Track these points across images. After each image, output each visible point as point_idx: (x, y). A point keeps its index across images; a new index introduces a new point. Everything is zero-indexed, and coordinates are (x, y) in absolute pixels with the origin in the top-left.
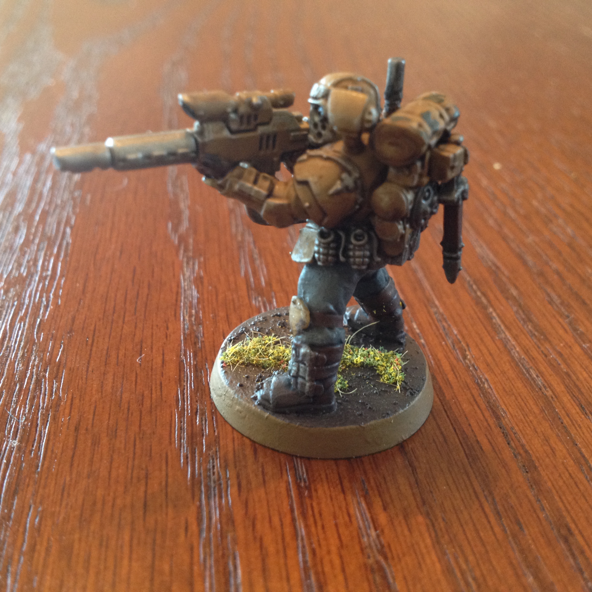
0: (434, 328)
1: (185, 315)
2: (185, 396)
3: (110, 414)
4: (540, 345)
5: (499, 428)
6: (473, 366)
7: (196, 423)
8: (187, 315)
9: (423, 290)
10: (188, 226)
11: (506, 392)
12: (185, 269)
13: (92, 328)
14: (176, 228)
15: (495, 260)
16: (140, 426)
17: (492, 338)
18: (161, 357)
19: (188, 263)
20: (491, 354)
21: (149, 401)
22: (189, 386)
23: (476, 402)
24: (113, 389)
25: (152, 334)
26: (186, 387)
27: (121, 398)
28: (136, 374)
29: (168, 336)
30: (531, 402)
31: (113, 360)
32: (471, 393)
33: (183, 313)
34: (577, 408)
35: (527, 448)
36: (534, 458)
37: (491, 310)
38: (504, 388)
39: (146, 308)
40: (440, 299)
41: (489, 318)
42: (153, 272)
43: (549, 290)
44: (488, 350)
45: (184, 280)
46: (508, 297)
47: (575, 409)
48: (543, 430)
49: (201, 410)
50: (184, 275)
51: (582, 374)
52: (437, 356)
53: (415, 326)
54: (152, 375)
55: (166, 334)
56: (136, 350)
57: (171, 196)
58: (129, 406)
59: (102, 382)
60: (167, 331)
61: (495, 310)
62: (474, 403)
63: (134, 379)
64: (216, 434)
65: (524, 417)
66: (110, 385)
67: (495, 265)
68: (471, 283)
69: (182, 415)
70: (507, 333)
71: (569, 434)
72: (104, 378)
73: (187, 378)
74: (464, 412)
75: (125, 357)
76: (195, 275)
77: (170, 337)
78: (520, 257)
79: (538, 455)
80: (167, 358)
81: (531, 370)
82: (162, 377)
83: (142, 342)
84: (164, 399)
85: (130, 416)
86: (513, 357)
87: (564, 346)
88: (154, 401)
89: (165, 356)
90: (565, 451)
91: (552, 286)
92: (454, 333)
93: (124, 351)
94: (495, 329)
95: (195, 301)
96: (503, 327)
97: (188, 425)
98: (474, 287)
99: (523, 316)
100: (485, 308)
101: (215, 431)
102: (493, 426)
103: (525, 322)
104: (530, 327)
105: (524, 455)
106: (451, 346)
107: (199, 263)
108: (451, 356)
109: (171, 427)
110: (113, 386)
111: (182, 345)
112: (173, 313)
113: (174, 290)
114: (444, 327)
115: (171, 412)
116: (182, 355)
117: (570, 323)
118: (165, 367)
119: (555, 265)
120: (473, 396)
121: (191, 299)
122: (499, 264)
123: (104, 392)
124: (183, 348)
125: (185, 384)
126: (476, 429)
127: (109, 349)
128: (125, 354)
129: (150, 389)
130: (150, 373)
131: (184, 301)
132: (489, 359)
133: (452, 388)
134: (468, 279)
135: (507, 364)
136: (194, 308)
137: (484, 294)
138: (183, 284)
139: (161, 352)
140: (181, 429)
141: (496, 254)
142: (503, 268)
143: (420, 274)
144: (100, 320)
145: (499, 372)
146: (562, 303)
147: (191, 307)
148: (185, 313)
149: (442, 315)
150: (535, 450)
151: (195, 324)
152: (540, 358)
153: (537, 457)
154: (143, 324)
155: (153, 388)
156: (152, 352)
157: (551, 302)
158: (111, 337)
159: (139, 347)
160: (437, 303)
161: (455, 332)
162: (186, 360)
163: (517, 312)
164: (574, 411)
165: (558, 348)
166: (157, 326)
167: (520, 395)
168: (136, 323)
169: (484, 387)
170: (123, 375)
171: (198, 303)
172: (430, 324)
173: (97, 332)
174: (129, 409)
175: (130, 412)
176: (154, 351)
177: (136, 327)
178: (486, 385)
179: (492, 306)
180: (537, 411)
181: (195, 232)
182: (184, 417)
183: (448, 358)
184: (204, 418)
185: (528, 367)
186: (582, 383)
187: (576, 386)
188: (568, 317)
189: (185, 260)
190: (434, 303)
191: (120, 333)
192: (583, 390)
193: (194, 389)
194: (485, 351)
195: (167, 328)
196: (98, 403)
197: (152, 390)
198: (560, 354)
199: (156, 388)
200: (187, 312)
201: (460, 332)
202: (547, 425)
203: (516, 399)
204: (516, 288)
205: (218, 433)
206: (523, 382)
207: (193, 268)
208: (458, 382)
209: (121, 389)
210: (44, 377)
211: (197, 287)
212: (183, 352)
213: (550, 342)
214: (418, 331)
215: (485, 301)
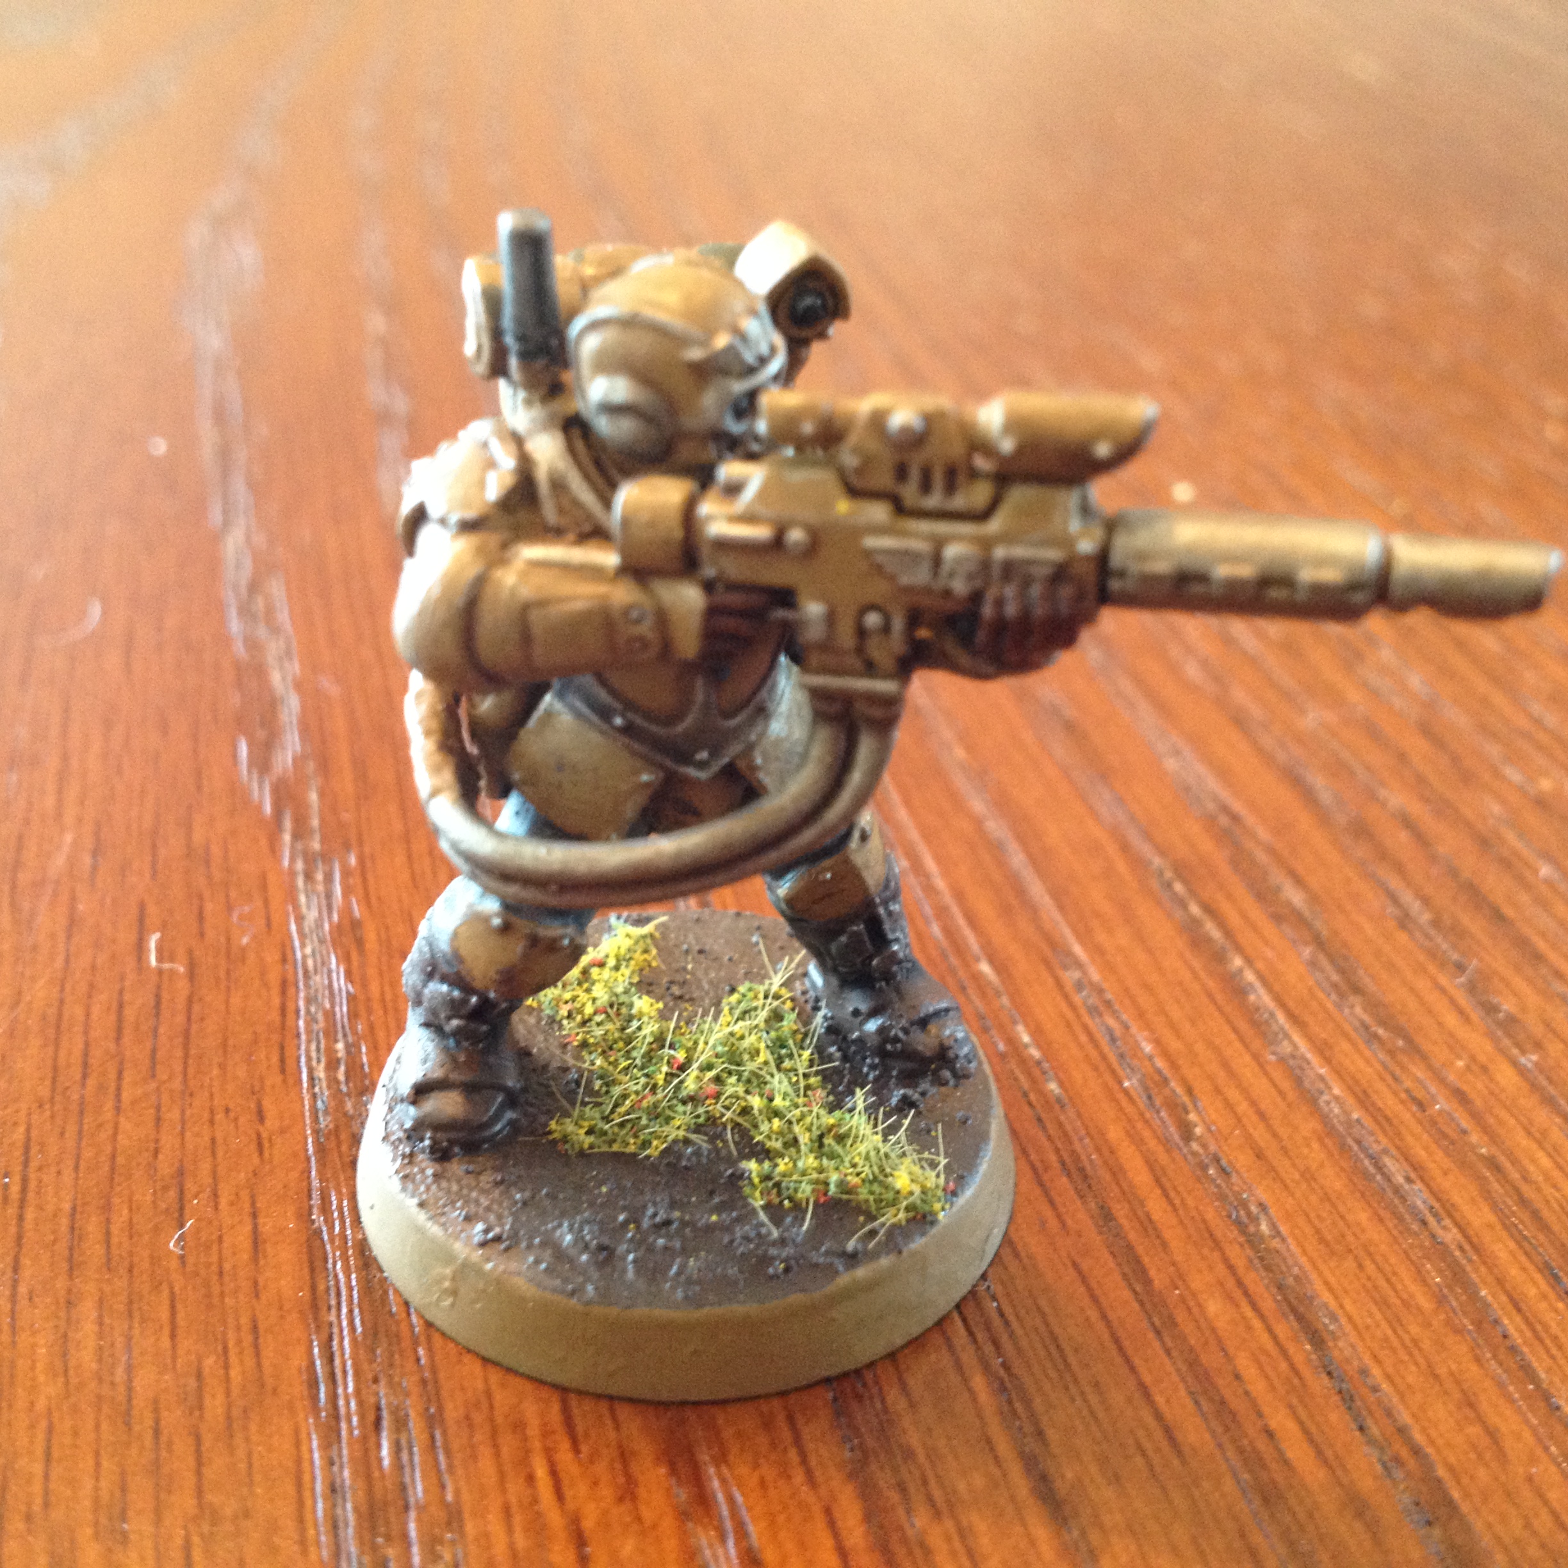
0: (1083, 1038)
1: (314, 1063)
2: (337, 1362)
3: (97, 1454)
4: (1398, 1072)
5: (1324, 1376)
6: (1217, 1160)
7: (380, 1460)
8: (319, 1061)
9: (1033, 910)
10: (298, 748)
11: (1327, 1245)
12: (303, 899)
13: (19, 1134)
14: (262, 762)
15: (1225, 795)
16: (199, 1492)
17: (1256, 1057)
18: (248, 1228)
19: (309, 876)
20: (1262, 1115)
21: (220, 1398)
22: (345, 1323)
23: (1246, 1293)
24: (100, 1360)
25: (213, 1141)
26: (335, 1330)
27: (130, 1389)
28: (172, 1294)
29: (266, 1145)
30: (1406, 1274)
31: (94, 1250)
32: (1226, 1260)
33: (309, 1058)
34: (1538, 1277)
35: (1418, 1437)
36: (1441, 1472)
37: (1238, 962)
38: (1318, 1231)
39: (186, 1046)
40: (1084, 936)
41: (1237, 990)
42: (201, 917)
43: (1394, 882)
44: (1253, 1103)
45: (302, 936)
46: (1282, 915)
47: (1535, 1283)
48: (1454, 1367)
49: (395, 1411)
50: (300, 919)
51: (1534, 1161)
52: (1102, 1134)
53: (1026, 1039)
54: (222, 1295)
55: (259, 1135)
56: (164, 1206)
57: (239, 648)
58: (157, 1421)
59: (65, 1336)
60: (261, 1129)
61: (1249, 961)
62: (1238, 1294)
63: (164, 1315)
64: (449, 1497)
65: (1395, 1332)
66: (91, 1343)
67: (1225, 809)
68: (1168, 874)
69: (331, 1434)
70: (1297, 1038)
71: (1532, 1376)
72: (69, 1321)
73: (338, 1294)
74: (1213, 1330)
75: (131, 1237)
76: (335, 917)
77: (271, 1146)
78: (1295, 780)
79: (1452, 1459)
80: (267, 1226)
81: (1387, 1161)
82: (257, 1296)
83: (181, 1173)
84: (270, 1382)
85: (164, 1454)
86: (1325, 1119)
87: (1468, 1068)
88: (235, 1391)
89: (261, 1220)
90: (1527, 1434)
91: (1400, 869)
92: (1142, 1050)
93: (125, 1212)
94: (1260, 1025)
95: (342, 1010)
96: (1281, 1018)
97: (355, 1473)
98: (1178, 887)
99: (1335, 977)
100: (1219, 957)
101: (443, 1487)
102: (1307, 1373)
103: (1342, 995)
104: (1358, 1010)
105: (1412, 1464)
106: (1142, 1102)
107: (346, 873)
108: (1146, 1134)
109: (299, 1485)
110: (101, 1348)
111: (313, 1173)
112: (275, 1059)
113: (274, 977)
114: (1110, 1032)
115: (297, 1432)
116: (315, 1210)
117: (1472, 988)
118: (262, 1262)
119: (1397, 798)
120: (1231, 1268)
121: (328, 1006)
122: (1237, 807)
123: (71, 1372)
124: (316, 1183)
125: (333, 1318)
126: (1258, 1387)
127: (79, 1209)
128: (131, 1220)
129: (220, 1348)
130: (216, 1289)
131: (308, 1012)
132: (1260, 1134)
133: (1164, 1245)
134: (1157, 861)
135: (1315, 1145)
136: (340, 1036)
137: (1209, 910)
138: (299, 955)
139: (247, 1206)
140: (333, 1489)
141: (1224, 773)
142: (1250, 820)
143: (1017, 859)
144: (40, 1106)
145: (1297, 1176)
146: (1436, 923)
147: (330, 1034)
148: (314, 1054)
149: (1100, 991)
150: (1440, 1442)
151: (349, 1095)
152: (1406, 1116)
153: (1451, 1469)
154: (183, 1112)
155: (231, 1344)
156: (216, 1208)
157: (1405, 921)
158: (82, 1165)
159: (172, 1194)
160: (1078, 949)
161: (1148, 1048)
162: (331, 1228)
163: (1313, 964)
164: (1532, 1292)
165: (1451, 1078)
166: (227, 1110)
167: (1370, 1254)
168: (158, 1108)
169: (1258, 1234)
170: (131, 1302)
171: (353, 1015)
172: (1068, 1025)
173: (34, 1150)
174: (157, 1432)
175: (164, 1438)
176: (223, 1202)
177: (158, 1120)
178: (1264, 1227)
179: (1239, 949)
180: (1425, 1302)
181: (325, 766)
182: (339, 1442)
183: (1138, 1142)
184: (404, 1442)
185: (1375, 1148)
186: (1539, 1190)
187: (1523, 1202)
188: (1460, 968)
189: (300, 865)
190: (1069, 953)
191: (108, 1149)
192: (1546, 1213)
193: (363, 1332)
194: (1243, 1107)
195: (261, 1116)
196: (56, 1414)
197: (225, 1350)
198: (1461, 1097)
199: (239, 1342)
200: (318, 1050)
201: (1157, 1042)
202: (1464, 1348)
203: (1361, 1266)
204: (1299, 881)
205: (457, 1492)
206: (1369, 1203)
207: (329, 895)
208: (1181, 1222)
209: (124, 1359)
211: (345, 958)
212: (316, 1201)
213: (1424, 1058)
214: (1035, 1053)
215: (1216, 934)
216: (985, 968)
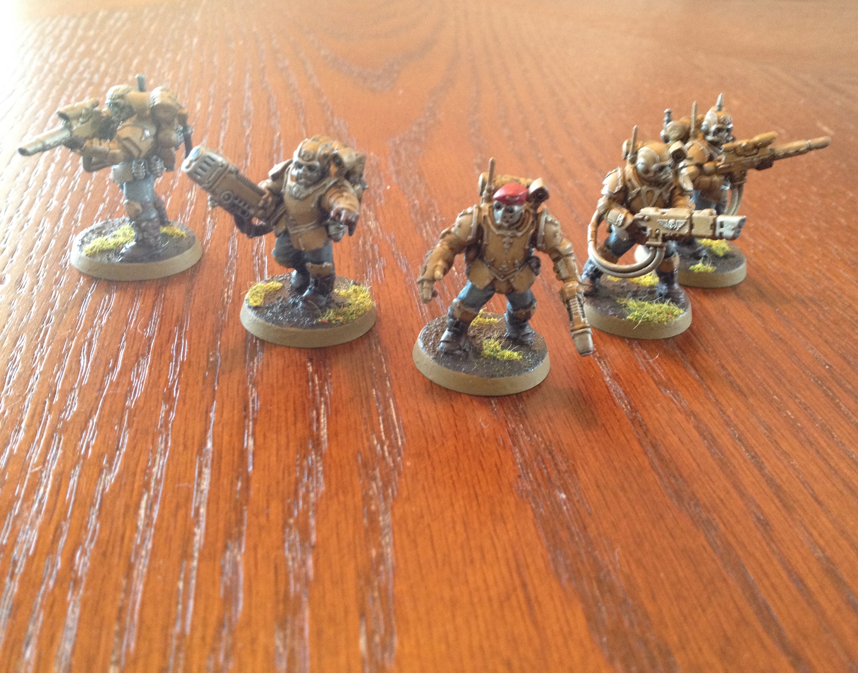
40: (799, 392)
41: (838, 406)
53: (790, 414)
61: (840, 400)
85: (627, 477)
100: (833, 399)
113: (603, 385)
131: (615, 393)
137: (829, 388)
141: (825, 355)
174: (624, 473)
179: (838, 398)
201: (822, 416)
208: (835, 454)
215: (831, 394)
216: (775, 397)
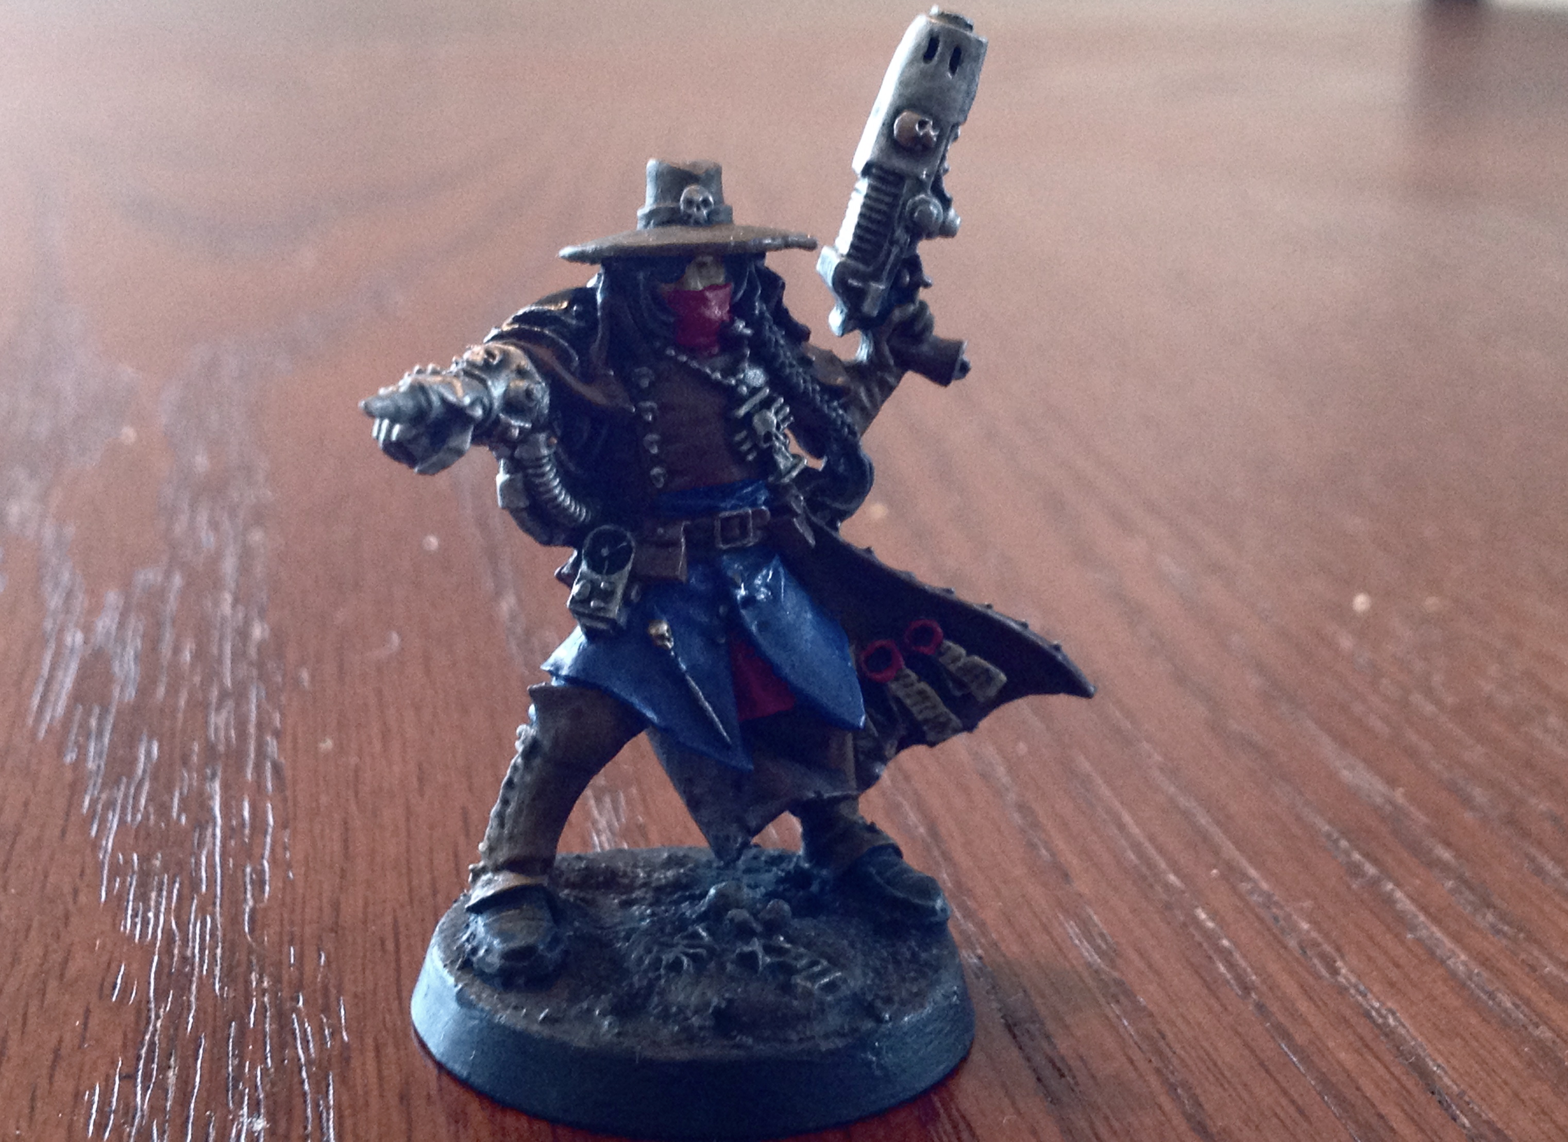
210: (295, 1010)
